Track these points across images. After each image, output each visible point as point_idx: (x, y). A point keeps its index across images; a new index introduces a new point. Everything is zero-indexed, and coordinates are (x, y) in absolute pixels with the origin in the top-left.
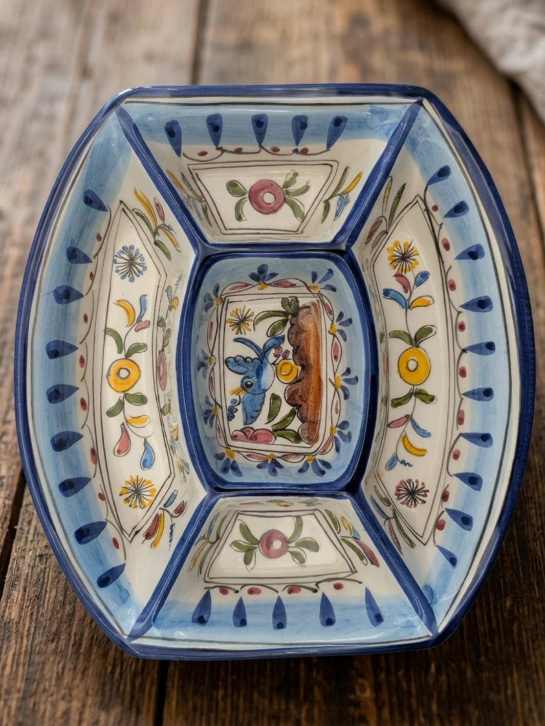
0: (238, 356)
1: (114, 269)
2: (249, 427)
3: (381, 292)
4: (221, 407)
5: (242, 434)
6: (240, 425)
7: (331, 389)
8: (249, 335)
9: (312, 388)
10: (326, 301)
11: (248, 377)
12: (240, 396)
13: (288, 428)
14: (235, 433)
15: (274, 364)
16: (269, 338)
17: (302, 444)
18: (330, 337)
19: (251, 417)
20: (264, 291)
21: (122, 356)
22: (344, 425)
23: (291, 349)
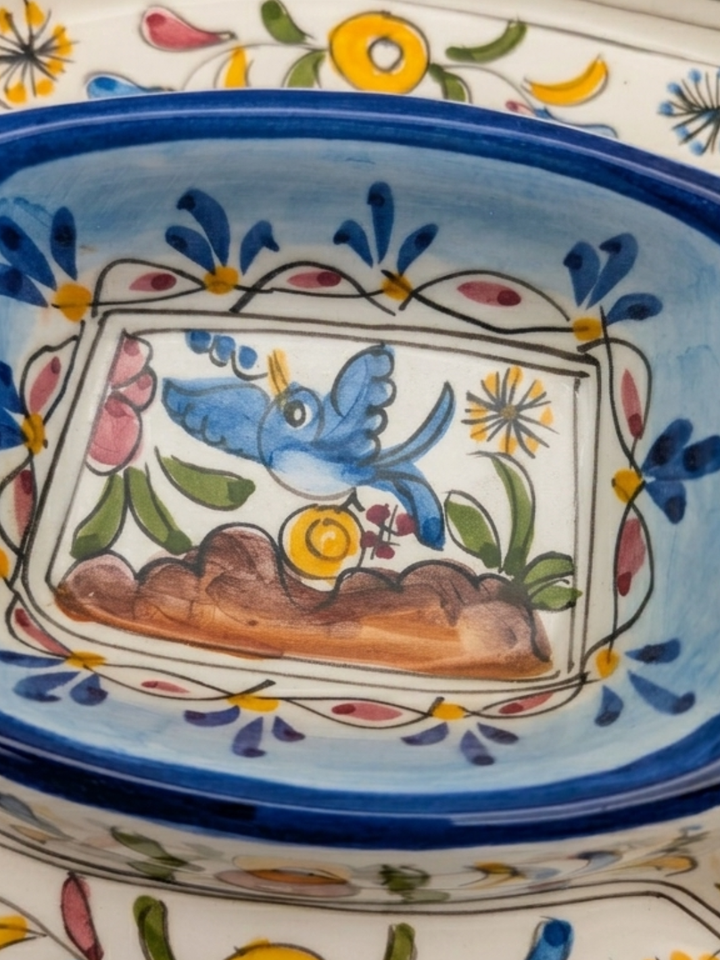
0: (395, 390)
1: (702, 70)
2: (153, 394)
3: (561, 914)
4: (235, 311)
5: (139, 368)
6: (163, 369)
7: (237, 682)
8: (457, 433)
9: (250, 617)
10: (557, 698)
11: (320, 415)
12: (263, 376)
13: (130, 522)
14: (143, 349)
15: (353, 498)
16: (442, 499)
17: (65, 561)
18: (424, 702)
19: (185, 404)
20: (605, 488)
21: (440, 57)
22: (92, 693)
23: (396, 564)
